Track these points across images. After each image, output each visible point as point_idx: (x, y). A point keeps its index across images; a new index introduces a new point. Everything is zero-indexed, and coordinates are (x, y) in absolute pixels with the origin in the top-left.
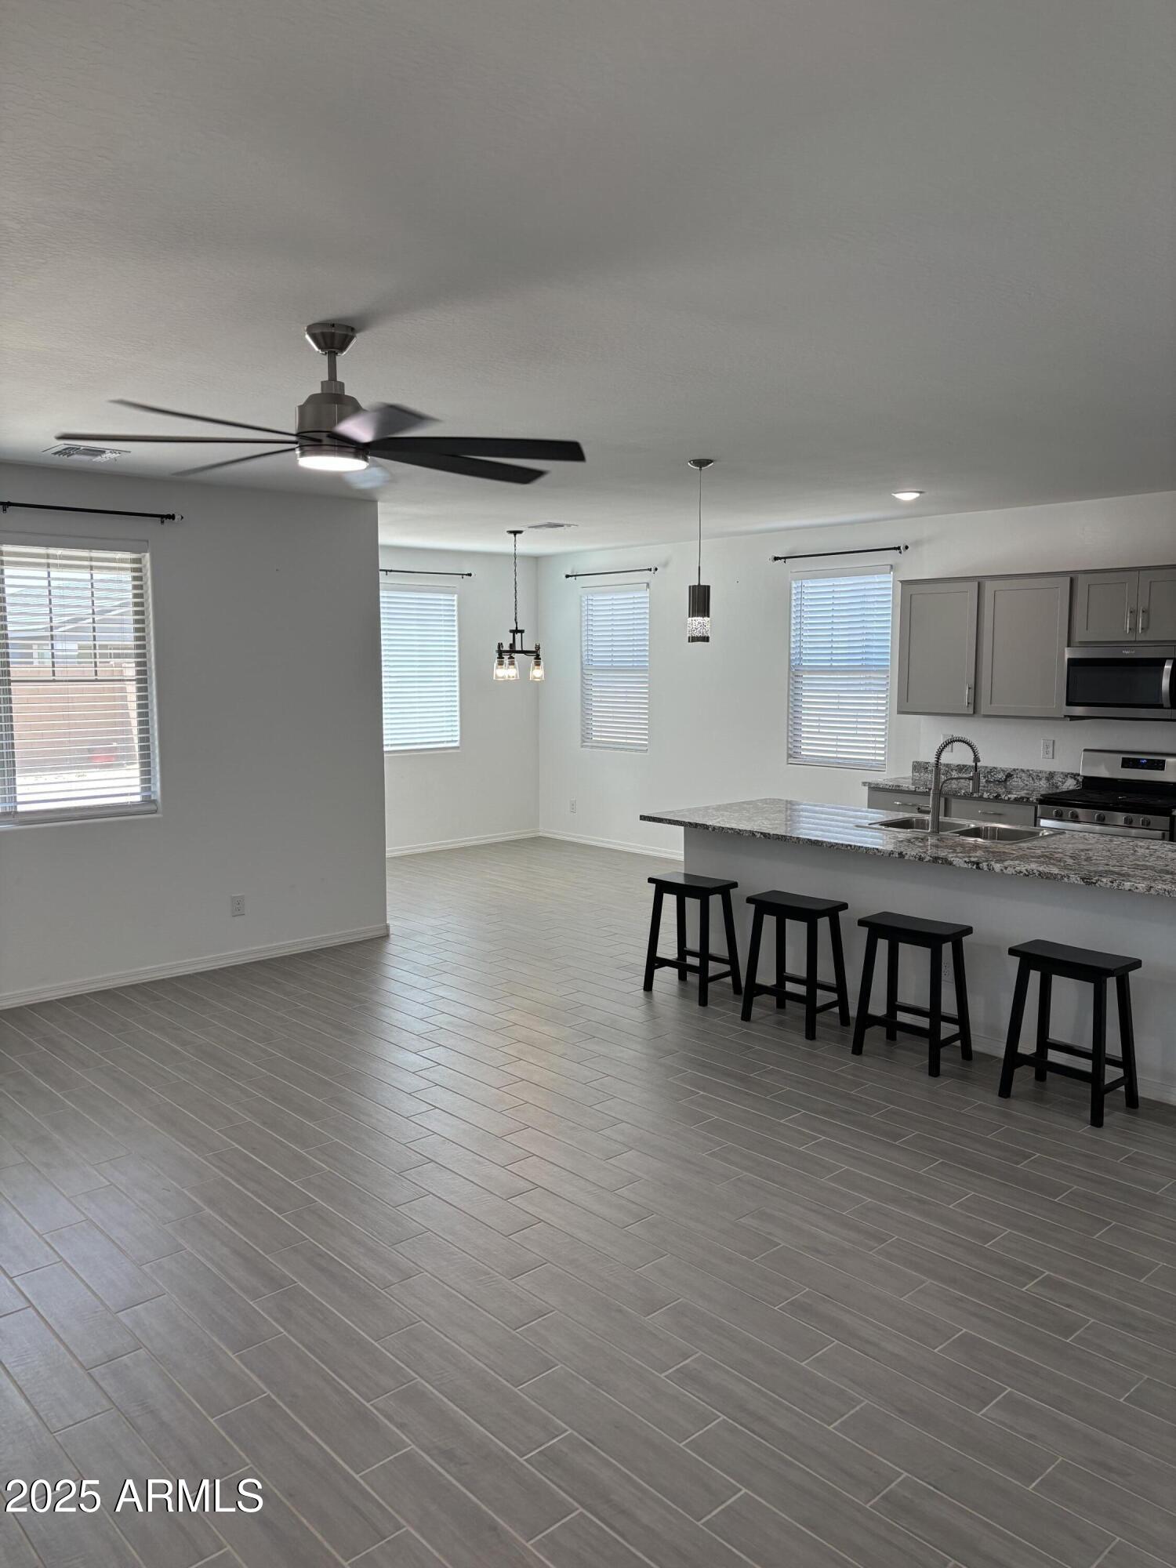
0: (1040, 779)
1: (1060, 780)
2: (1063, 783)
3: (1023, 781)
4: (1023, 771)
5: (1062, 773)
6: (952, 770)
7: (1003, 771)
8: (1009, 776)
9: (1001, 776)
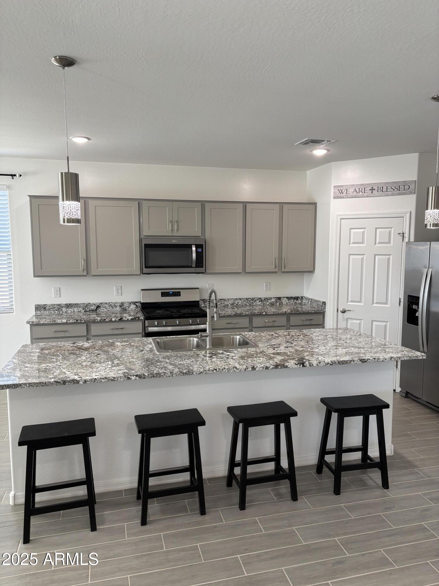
0: (116, 307)
1: (127, 306)
2: (129, 307)
3: (106, 309)
4: (106, 303)
5: (128, 302)
6: (62, 307)
7: (95, 305)
8: (98, 307)
9: (94, 307)
